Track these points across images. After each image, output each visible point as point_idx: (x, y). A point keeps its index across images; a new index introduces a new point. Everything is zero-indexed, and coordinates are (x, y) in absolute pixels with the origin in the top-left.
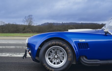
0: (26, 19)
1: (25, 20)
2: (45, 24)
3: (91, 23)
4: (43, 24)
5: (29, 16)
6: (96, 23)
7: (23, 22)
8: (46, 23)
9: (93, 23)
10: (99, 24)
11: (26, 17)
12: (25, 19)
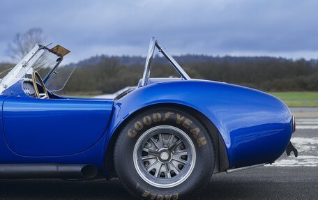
0: (19, 44)
1: (15, 46)
2: (93, 59)
3: (261, 57)
4: (85, 61)
5: (31, 32)
6: (281, 58)
7: (9, 55)
8: (97, 57)
9: (269, 58)
10: (291, 59)
11: (18, 36)
12: (15, 42)
